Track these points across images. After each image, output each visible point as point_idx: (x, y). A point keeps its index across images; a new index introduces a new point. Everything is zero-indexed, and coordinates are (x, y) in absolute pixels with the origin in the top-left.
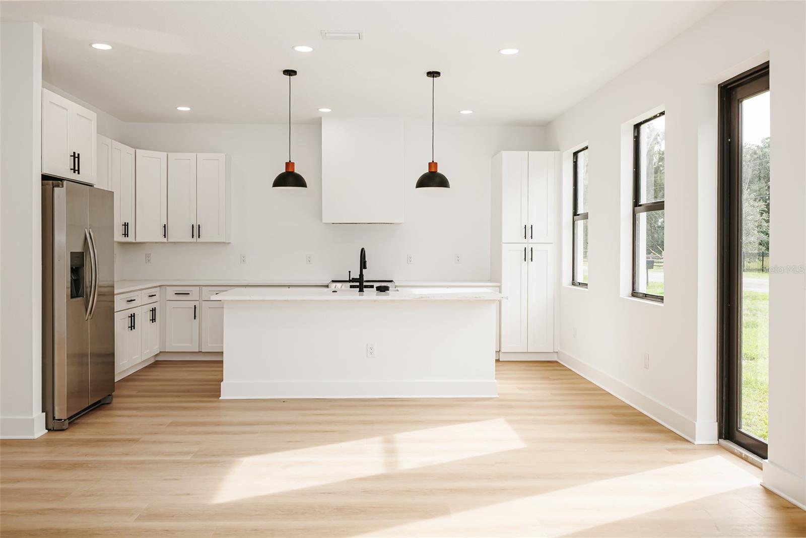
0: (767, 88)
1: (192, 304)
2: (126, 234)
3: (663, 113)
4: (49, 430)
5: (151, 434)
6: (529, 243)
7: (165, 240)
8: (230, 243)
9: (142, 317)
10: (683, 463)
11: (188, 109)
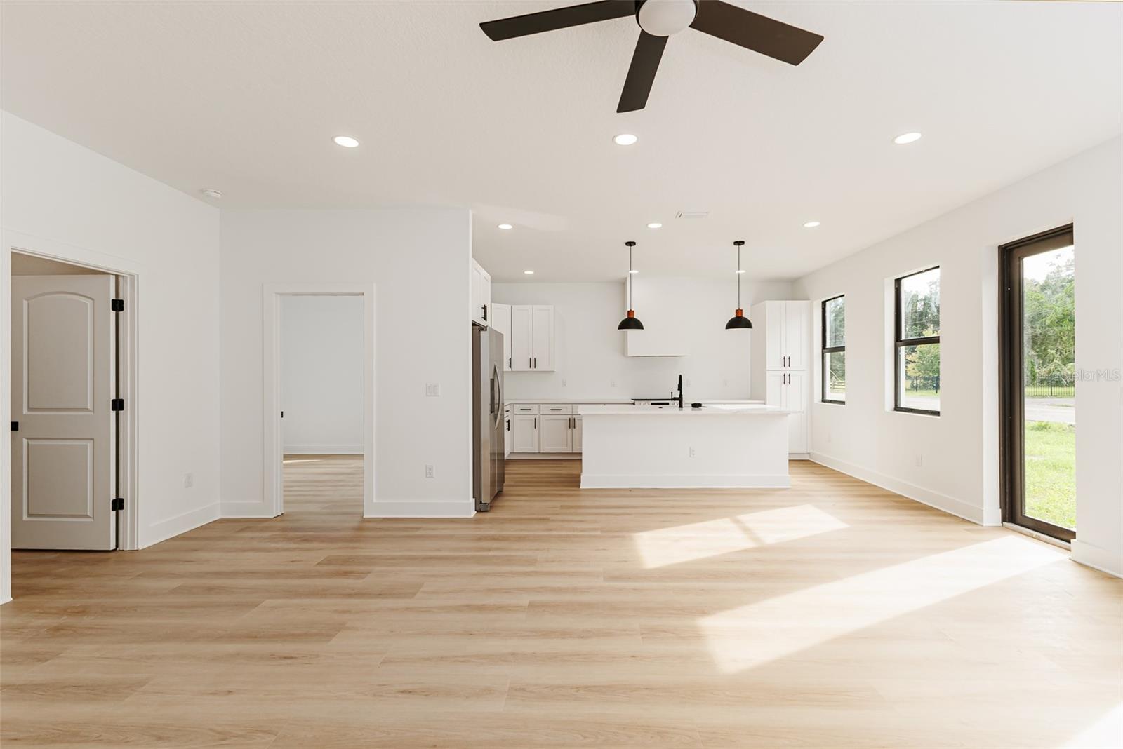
0: (1071, 243)
1: (533, 417)
3: (938, 267)
4: (477, 511)
5: (553, 514)
6: (787, 370)
7: (510, 370)
8: (553, 372)
10: (987, 541)
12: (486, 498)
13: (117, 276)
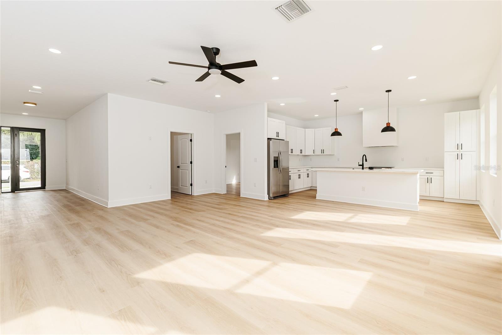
2: (301, 153)
4: (269, 199)
6: (460, 152)
7: (314, 154)
8: (334, 155)
9: (303, 176)
11: (318, 115)
12: (271, 195)
13: (191, 134)
